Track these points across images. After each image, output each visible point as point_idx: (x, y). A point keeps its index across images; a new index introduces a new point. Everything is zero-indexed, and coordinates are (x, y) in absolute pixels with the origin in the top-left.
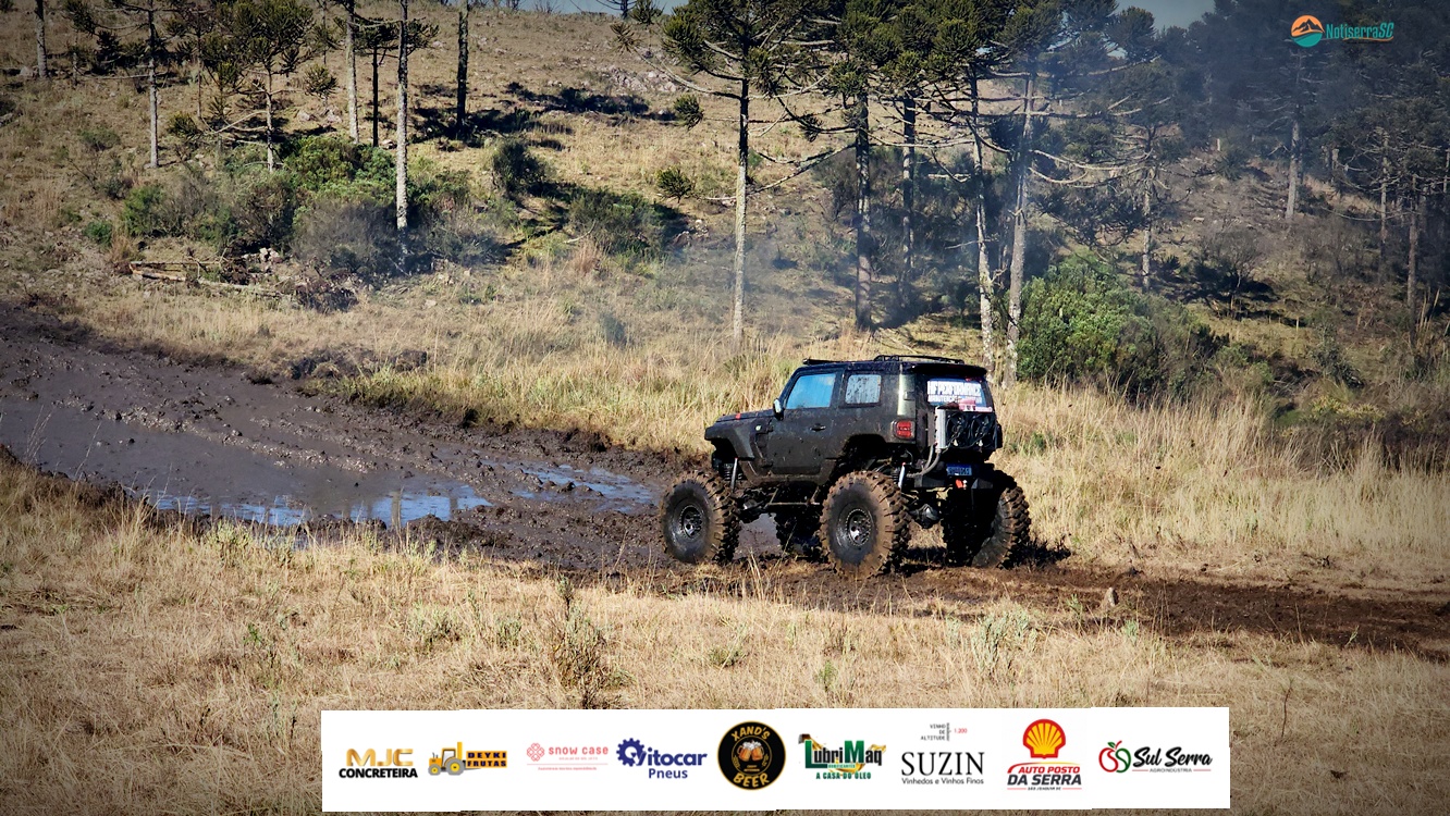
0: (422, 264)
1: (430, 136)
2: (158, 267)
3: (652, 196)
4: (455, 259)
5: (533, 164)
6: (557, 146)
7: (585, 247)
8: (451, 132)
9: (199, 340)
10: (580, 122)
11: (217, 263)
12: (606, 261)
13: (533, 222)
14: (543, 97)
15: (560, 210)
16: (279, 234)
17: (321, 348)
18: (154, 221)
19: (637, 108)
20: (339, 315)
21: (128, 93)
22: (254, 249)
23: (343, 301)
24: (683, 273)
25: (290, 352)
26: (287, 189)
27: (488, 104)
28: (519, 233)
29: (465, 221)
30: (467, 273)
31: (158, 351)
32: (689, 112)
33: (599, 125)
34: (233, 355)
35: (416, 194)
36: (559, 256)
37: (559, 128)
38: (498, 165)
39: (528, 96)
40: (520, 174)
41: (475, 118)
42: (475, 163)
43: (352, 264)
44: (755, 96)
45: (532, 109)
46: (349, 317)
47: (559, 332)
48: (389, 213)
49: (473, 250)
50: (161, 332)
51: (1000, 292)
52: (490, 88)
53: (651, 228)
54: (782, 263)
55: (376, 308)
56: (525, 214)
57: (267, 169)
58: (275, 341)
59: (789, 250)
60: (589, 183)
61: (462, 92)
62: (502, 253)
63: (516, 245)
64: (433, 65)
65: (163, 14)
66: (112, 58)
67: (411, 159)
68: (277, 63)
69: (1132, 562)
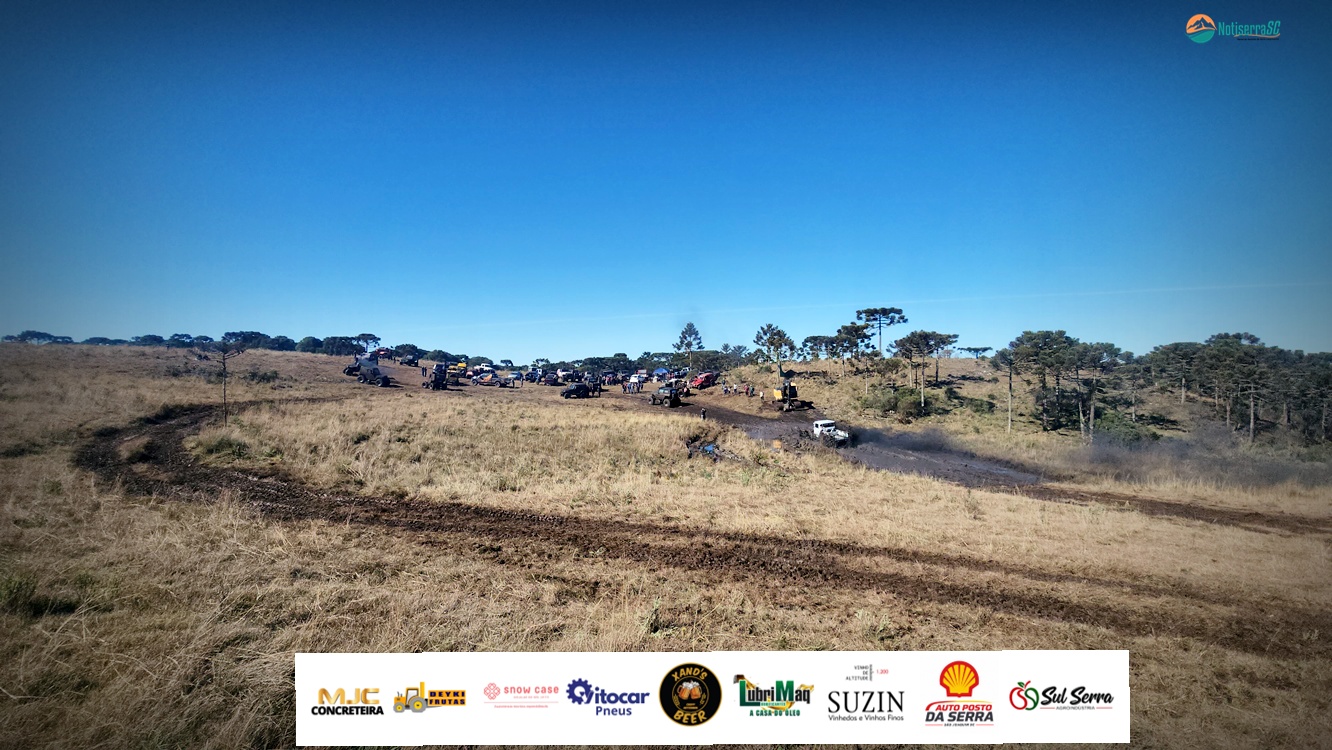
0: (928, 414)
1: (929, 387)
2: (868, 414)
3: (986, 399)
4: (936, 413)
5: (955, 392)
6: (961, 388)
7: (968, 411)
8: (934, 386)
9: (876, 430)
10: (967, 383)
11: (881, 414)
12: (974, 414)
13: (955, 405)
14: (957, 377)
15: (962, 403)
16: (894, 408)
17: (904, 432)
18: (867, 405)
19: (981, 379)
20: (908, 425)
21: (862, 379)
22: (889, 411)
23: (909, 422)
24: (994, 417)
25: (897, 433)
26: (896, 398)
27: (943, 379)
28: (952, 408)
29: (938, 405)
30: (939, 416)
32: (996, 380)
33: (972, 383)
34: (884, 433)
35: (926, 399)
36: (962, 413)
37: (961, 384)
38: (946, 393)
39: (953, 377)
40: (951, 394)
41: (940, 383)
42: (941, 392)
43: (911, 414)
44: (1013, 376)
45: (954, 380)
46: (910, 425)
47: (962, 430)
48: (920, 403)
49: (940, 411)
51: (1087, 423)
52: (944, 376)
53: (986, 407)
54: (1021, 415)
55: (917, 424)
56: (953, 404)
57: (892, 394)
58: (893, 430)
59: (1023, 412)
60: (969, 396)
61: (937, 377)
62: (947, 412)
63: (951, 410)
64: (930, 371)
65: (869, 363)
66: (858, 372)
67: (925, 392)
68: (894, 372)
69: (1134, 494)
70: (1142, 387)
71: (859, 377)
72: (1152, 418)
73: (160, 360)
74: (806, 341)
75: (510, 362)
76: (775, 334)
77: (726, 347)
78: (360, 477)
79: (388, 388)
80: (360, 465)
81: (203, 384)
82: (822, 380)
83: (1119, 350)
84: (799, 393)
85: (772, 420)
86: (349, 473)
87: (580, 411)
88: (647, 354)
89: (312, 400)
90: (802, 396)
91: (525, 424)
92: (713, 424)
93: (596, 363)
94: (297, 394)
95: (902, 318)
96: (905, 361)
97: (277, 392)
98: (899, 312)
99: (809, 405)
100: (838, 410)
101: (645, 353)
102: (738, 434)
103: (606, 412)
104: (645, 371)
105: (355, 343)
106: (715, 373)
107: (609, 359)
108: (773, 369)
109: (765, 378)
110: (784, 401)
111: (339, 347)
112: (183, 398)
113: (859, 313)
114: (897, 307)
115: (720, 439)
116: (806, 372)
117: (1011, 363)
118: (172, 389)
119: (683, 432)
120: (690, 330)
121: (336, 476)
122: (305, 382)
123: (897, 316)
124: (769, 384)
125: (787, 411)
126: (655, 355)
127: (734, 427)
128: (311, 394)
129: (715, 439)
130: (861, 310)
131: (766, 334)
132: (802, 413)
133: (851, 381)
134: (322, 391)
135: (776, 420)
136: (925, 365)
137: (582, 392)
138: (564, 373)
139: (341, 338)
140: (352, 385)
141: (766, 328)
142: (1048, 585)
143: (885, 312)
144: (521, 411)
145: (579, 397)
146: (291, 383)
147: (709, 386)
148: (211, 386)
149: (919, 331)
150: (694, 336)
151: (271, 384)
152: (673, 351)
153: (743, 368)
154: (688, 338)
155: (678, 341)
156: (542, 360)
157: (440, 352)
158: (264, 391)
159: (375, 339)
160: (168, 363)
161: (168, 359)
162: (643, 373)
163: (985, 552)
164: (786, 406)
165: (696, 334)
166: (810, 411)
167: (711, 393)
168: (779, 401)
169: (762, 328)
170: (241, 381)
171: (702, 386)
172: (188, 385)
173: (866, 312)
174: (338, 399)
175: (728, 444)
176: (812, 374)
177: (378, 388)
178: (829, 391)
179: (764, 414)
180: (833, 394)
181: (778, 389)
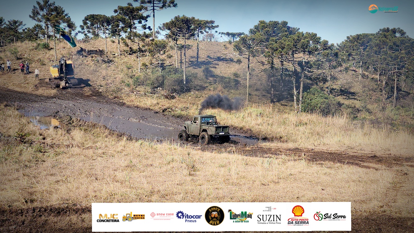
0: (189, 90)
1: (192, 66)
2: (139, 91)
3: (232, 77)
4: (195, 90)
5: (211, 71)
6: (216, 68)
8: (195, 65)
9: (145, 105)
10: (220, 63)
11: (150, 90)
12: (223, 90)
13: (210, 82)
14: (214, 58)
15: (216, 80)
16: (161, 85)
17: (168, 106)
18: (139, 82)
19: (232, 60)
20: (172, 100)
21: (135, 58)
22: (157, 88)
23: (173, 97)
25: (162, 107)
26: (163, 76)
27: (203, 60)
28: (208, 85)
29: (197, 82)
30: (197, 92)
31: (137, 107)
32: (239, 61)
33: (224, 64)
34: (151, 108)
35: (187, 77)
37: (216, 64)
38: (204, 71)
39: (211, 58)
40: (208, 73)
41: (200, 62)
42: (199, 72)
43: (174, 91)
44: (251, 58)
45: (211, 61)
46: (174, 100)
48: (182, 80)
49: (198, 88)
50: (138, 104)
51: (298, 95)
52: (203, 57)
53: (233, 84)
55: (179, 99)
56: (209, 81)
57: (159, 72)
58: (160, 105)
59: (258, 87)
60: (221, 75)
61: (198, 57)
63: (207, 87)
65: (141, 44)
66: (131, 51)
67: (186, 71)
68: (162, 52)
71: (133, 57)
74: (86, 19)
76: (52, 10)
82: (99, 58)
84: (76, 71)
85: (48, 98)
90: (79, 74)
95: (173, 2)
96: (172, 43)
99: (85, 83)
100: (112, 87)
102: (10, 112)
108: (51, 46)
109: (42, 54)
110: (60, 78)
124: (46, 61)
125: (64, 88)
127: (6, 106)
131: (42, 9)
132: (78, 90)
133: (126, 60)
135: (52, 97)
136: (189, 47)
141: (42, 3)
153: (19, 43)
164: (63, 84)
166: (87, 89)
168: (55, 78)
176: (90, 52)
178: (106, 69)
179: (40, 92)
180: (110, 73)
181: (55, 67)
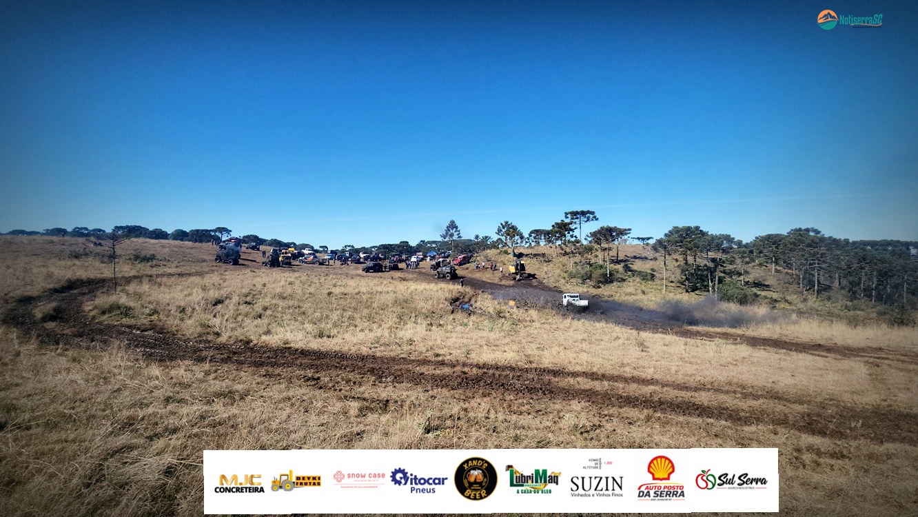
0: (612, 282)
1: (613, 263)
2: (572, 282)
3: (649, 272)
4: (617, 281)
5: (629, 267)
6: (633, 264)
7: (638, 279)
8: (616, 263)
10: (637, 260)
11: (581, 282)
12: (641, 282)
13: (629, 276)
14: (631, 257)
15: (634, 274)
16: (590, 278)
17: (596, 294)
18: (572, 276)
19: (646, 258)
21: (568, 259)
22: (586, 280)
23: (599, 287)
24: (655, 283)
26: (591, 271)
27: (622, 259)
28: (627, 277)
29: (619, 276)
30: (619, 283)
32: (655, 259)
33: (640, 261)
35: (611, 272)
36: (634, 281)
37: (633, 262)
38: (623, 267)
39: (629, 257)
40: (627, 268)
41: (620, 261)
42: (620, 267)
43: (601, 282)
44: (667, 256)
45: (629, 259)
46: (600, 290)
47: (634, 292)
48: (606, 274)
49: (620, 280)
51: (713, 287)
52: (622, 256)
53: (649, 277)
54: (672, 282)
55: (604, 288)
57: (588, 268)
59: (673, 280)
60: (638, 270)
61: (617, 257)
62: (624, 280)
63: (627, 279)
64: (613, 253)
65: (573, 248)
66: (566, 254)
67: (610, 267)
68: (590, 253)
69: (743, 333)
70: (747, 263)
71: (567, 257)
72: (754, 283)
73: (65, 247)
74: (531, 233)
75: (326, 247)
76: (510, 228)
77: (477, 237)
78: (217, 330)
79: (238, 266)
80: (217, 321)
81: (97, 264)
82: (542, 259)
83: (733, 238)
84: (526, 268)
85: (509, 286)
86: (209, 326)
87: (375, 281)
88: (423, 241)
89: (181, 275)
90: (528, 270)
91: (337, 291)
92: (468, 289)
93: (387, 248)
94: (169, 271)
95: (595, 217)
96: (597, 246)
97: (154, 269)
98: (593, 213)
99: (533, 276)
100: (552, 280)
101: (422, 241)
102: (486, 296)
103: (394, 282)
104: (421, 253)
105: (213, 234)
106: (470, 254)
107: (396, 245)
108: (509, 252)
109: (504, 258)
110: (516, 273)
111: (201, 236)
112: (83, 274)
113: (566, 214)
114: (591, 210)
115: (473, 300)
116: (531, 254)
117: (665, 248)
118: (74, 268)
119: (448, 295)
120: (453, 225)
121: (199, 329)
122: (176, 262)
123: (591, 216)
124: (506, 262)
125: (519, 280)
126: (429, 242)
127: (483, 292)
128: (180, 270)
129: (470, 300)
130: (567, 211)
131: (504, 228)
132: (529, 282)
133: (561, 260)
134: (188, 268)
135: (512, 286)
136: (610, 249)
137: (377, 269)
138: (365, 255)
139: (203, 231)
140: (211, 264)
141: (504, 224)
142: (689, 394)
143: (583, 213)
144: (334, 281)
145: (375, 272)
146: (165, 263)
147: (465, 264)
148: (104, 265)
149: (605, 226)
150: (455, 229)
151: (150, 263)
152: (440, 239)
153: (488, 251)
154: (451, 231)
155: (444, 233)
156: (349, 246)
157: (275, 240)
158: (145, 268)
159: (228, 231)
160: (71, 248)
161: (71, 245)
162: (420, 255)
163: (648, 373)
164: (518, 277)
165: (457, 227)
166: (534, 280)
167: (467, 269)
168: (513, 273)
169: (502, 224)
170: (127, 261)
171: (461, 264)
172: (86, 264)
173: (571, 213)
174: (200, 274)
175: (479, 303)
176: (535, 255)
177: (230, 266)
178: (547, 266)
179: (503, 282)
180: (550, 269)
181: (512, 266)
